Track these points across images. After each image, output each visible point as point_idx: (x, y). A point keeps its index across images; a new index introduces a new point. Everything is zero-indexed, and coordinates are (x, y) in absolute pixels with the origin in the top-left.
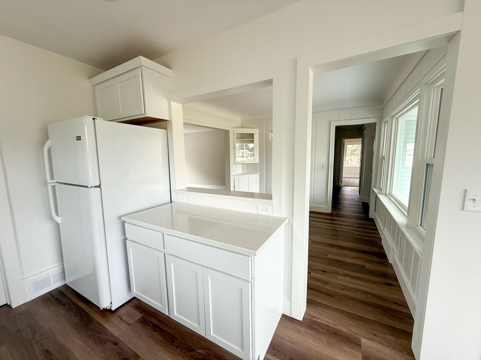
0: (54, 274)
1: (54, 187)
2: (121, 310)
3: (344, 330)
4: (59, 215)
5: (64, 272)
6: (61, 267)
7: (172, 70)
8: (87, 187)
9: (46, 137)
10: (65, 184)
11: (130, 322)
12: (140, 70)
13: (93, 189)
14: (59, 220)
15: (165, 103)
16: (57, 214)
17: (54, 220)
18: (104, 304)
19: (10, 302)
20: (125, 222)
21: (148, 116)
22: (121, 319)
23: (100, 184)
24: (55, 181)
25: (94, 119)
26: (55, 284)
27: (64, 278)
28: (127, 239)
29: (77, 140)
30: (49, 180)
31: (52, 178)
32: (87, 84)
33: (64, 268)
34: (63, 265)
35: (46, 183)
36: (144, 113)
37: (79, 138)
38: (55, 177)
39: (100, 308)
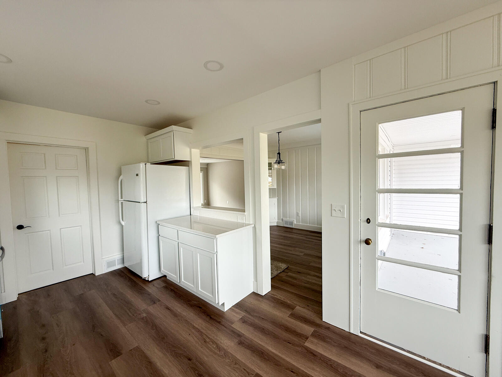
0: (118, 259)
1: (122, 203)
2: (155, 282)
3: (289, 302)
4: (124, 220)
5: (123, 258)
6: (122, 255)
7: (192, 129)
8: (140, 202)
9: (120, 174)
10: (128, 201)
11: (158, 287)
12: (172, 133)
13: (143, 203)
14: (123, 223)
15: (188, 150)
16: (123, 220)
17: (121, 223)
18: (145, 275)
19: (95, 273)
20: (159, 224)
21: (176, 159)
22: (154, 285)
23: (147, 201)
24: (123, 200)
25: (145, 164)
26: (118, 266)
27: (123, 263)
28: (160, 235)
29: (136, 176)
30: (120, 199)
31: (122, 198)
32: (144, 139)
33: (123, 256)
34: (123, 254)
35: (118, 201)
36: (173, 158)
37: (137, 175)
38: (123, 198)
39: (142, 277)
